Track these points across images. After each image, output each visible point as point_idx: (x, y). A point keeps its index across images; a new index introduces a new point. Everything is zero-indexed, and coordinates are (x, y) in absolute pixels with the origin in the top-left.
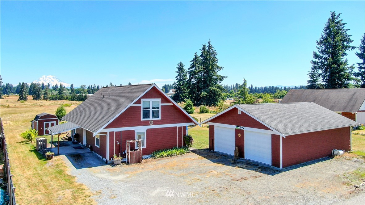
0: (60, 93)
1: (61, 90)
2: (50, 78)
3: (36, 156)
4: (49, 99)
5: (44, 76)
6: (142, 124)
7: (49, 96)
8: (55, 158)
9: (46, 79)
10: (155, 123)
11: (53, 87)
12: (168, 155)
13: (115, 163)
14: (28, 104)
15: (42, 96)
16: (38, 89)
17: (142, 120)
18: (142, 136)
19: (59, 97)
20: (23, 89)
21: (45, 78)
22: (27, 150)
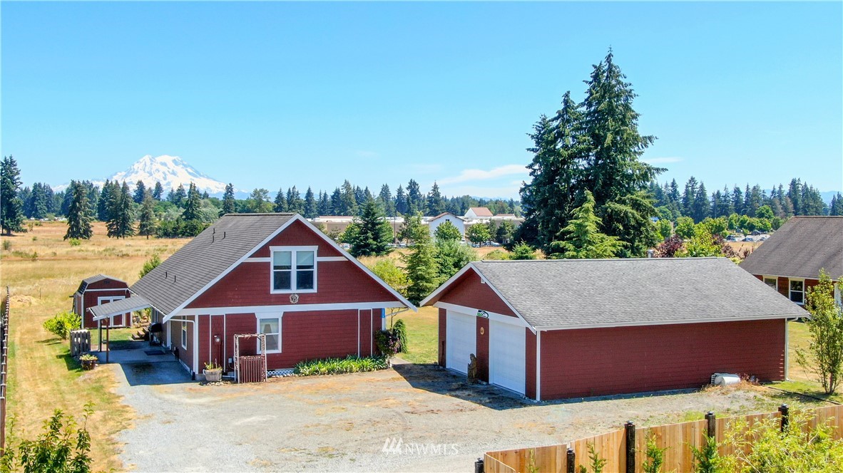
0: (189, 215)
1: (191, 205)
2: (164, 164)
3: (65, 364)
4: (156, 233)
5: (147, 158)
6: (273, 300)
7: (157, 223)
8: (98, 368)
9: (154, 168)
10: (303, 299)
11: (171, 195)
12: (330, 372)
13: (207, 379)
14: (91, 248)
15: (136, 225)
16: (121, 203)
17: (273, 291)
18: (273, 327)
19: (185, 227)
20: (80, 203)
21: (148, 163)
22: (52, 355)
